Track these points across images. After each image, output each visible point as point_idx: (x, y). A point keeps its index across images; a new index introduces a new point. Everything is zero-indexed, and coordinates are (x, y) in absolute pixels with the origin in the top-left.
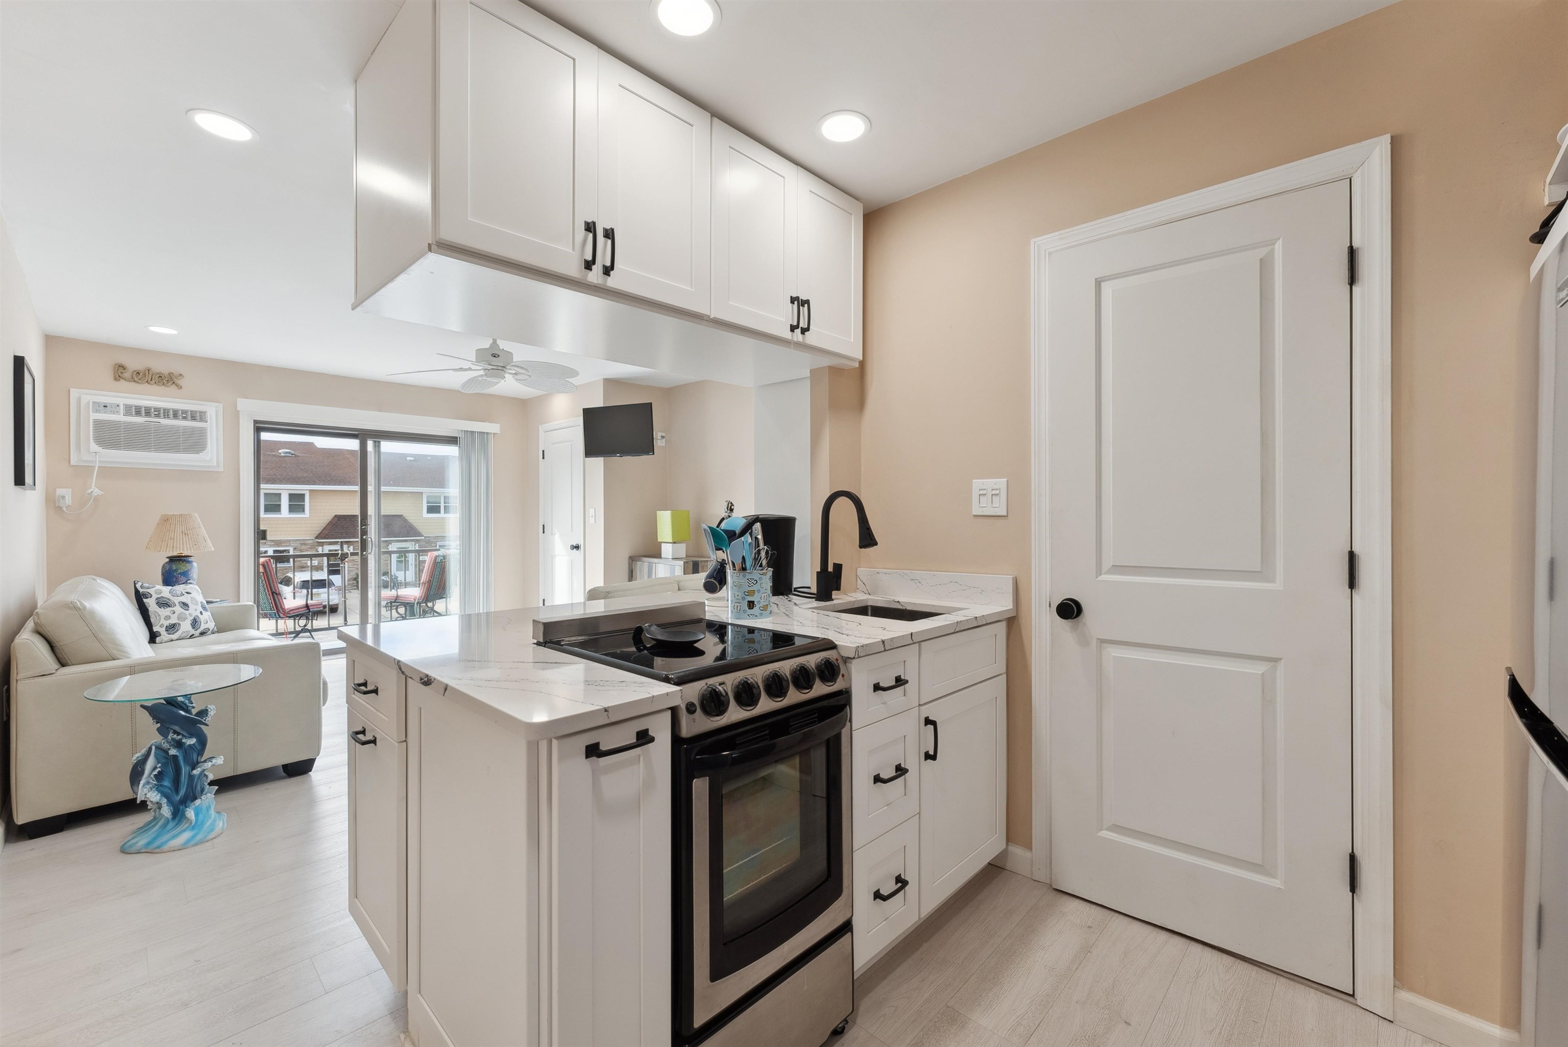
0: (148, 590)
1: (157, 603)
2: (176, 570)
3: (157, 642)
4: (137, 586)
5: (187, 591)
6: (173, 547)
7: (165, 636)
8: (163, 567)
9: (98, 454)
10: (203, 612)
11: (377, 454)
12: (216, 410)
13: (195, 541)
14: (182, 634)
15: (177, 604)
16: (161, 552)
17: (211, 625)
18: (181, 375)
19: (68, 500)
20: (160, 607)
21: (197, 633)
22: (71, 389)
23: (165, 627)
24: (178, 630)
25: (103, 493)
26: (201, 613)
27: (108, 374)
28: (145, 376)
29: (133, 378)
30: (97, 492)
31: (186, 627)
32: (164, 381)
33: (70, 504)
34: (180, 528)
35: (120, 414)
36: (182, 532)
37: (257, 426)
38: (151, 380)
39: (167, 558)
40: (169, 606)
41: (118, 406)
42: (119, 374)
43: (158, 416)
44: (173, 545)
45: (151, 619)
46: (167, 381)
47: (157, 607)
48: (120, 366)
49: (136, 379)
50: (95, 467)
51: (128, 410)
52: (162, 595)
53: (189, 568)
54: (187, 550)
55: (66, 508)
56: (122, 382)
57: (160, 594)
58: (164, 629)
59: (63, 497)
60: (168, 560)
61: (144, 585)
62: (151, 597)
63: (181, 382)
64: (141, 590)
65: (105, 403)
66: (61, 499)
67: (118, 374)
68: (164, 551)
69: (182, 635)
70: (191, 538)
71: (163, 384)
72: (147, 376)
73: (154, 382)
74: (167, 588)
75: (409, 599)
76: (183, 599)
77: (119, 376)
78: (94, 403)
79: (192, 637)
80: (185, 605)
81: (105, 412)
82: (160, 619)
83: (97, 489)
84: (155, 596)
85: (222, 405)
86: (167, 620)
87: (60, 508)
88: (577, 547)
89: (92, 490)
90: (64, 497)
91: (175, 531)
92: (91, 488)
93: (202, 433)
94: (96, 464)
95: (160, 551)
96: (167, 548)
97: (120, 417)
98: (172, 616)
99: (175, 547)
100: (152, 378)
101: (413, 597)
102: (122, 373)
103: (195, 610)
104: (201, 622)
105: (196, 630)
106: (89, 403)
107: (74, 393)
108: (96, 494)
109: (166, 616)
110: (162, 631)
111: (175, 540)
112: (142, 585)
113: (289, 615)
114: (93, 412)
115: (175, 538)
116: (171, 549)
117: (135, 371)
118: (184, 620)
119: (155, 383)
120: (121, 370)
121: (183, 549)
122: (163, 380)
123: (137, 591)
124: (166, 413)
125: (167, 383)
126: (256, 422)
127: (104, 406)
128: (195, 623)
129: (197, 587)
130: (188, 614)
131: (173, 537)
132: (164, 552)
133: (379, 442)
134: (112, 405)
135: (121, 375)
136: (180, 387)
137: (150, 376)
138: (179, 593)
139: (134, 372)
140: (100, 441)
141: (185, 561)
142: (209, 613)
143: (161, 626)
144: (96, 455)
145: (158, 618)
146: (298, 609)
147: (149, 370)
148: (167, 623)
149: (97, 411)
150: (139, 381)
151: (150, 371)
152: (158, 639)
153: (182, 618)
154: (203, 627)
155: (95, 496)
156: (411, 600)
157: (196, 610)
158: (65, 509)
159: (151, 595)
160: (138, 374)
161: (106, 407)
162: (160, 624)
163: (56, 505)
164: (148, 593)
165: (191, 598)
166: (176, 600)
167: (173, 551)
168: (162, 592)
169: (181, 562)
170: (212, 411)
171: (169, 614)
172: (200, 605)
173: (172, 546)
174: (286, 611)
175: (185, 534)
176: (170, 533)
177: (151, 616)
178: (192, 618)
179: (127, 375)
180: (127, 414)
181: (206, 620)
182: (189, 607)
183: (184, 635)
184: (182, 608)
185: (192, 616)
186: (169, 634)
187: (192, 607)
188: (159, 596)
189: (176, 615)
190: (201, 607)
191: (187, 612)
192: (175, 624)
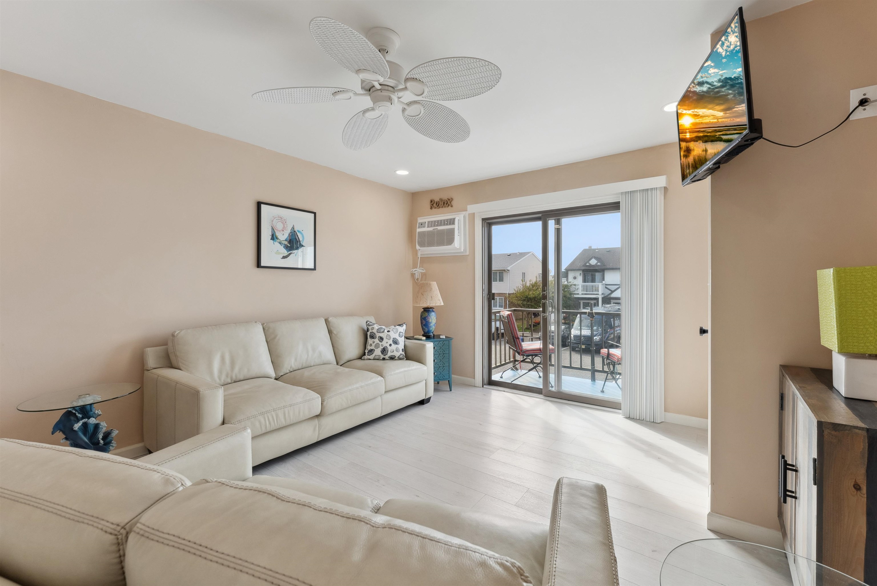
1: (370, 336)
4: (367, 324)
5: (389, 330)
7: (366, 356)
9: (420, 250)
12: (459, 217)
15: (377, 337)
18: (452, 198)
21: (387, 357)
23: (368, 350)
24: (372, 354)
26: (390, 345)
27: (429, 206)
31: (378, 352)
35: (426, 227)
38: (441, 205)
40: (373, 338)
41: (426, 223)
43: (438, 225)
49: (437, 206)
51: (432, 224)
56: (433, 209)
57: (372, 330)
58: (368, 352)
63: (452, 203)
65: (422, 223)
71: (445, 206)
74: (378, 327)
76: (381, 335)
77: (432, 206)
79: (382, 359)
80: (381, 339)
81: (421, 228)
84: (370, 331)
85: (464, 212)
86: (371, 346)
93: (453, 231)
97: (425, 229)
103: (385, 343)
104: (389, 351)
109: (370, 344)
110: (366, 352)
112: (369, 323)
118: (377, 348)
120: (433, 203)
122: (445, 203)
124: (441, 223)
126: (483, 220)
128: (384, 351)
130: (381, 345)
133: (560, 219)
136: (452, 206)
137: (441, 203)
138: (382, 331)
140: (419, 244)
151: (441, 200)
153: (377, 346)
154: (389, 354)
157: (387, 343)
160: (437, 203)
166: (378, 335)
168: (374, 329)
171: (372, 343)
173: (424, 301)
177: (367, 343)
178: (383, 347)
179: (435, 205)
180: (428, 227)
181: (393, 350)
182: (383, 340)
183: (377, 357)
184: (379, 340)
185: (383, 346)
186: (368, 355)
187: (385, 340)
188: (372, 331)
189: (374, 344)
190: (392, 341)
191: (380, 343)
192: (373, 349)
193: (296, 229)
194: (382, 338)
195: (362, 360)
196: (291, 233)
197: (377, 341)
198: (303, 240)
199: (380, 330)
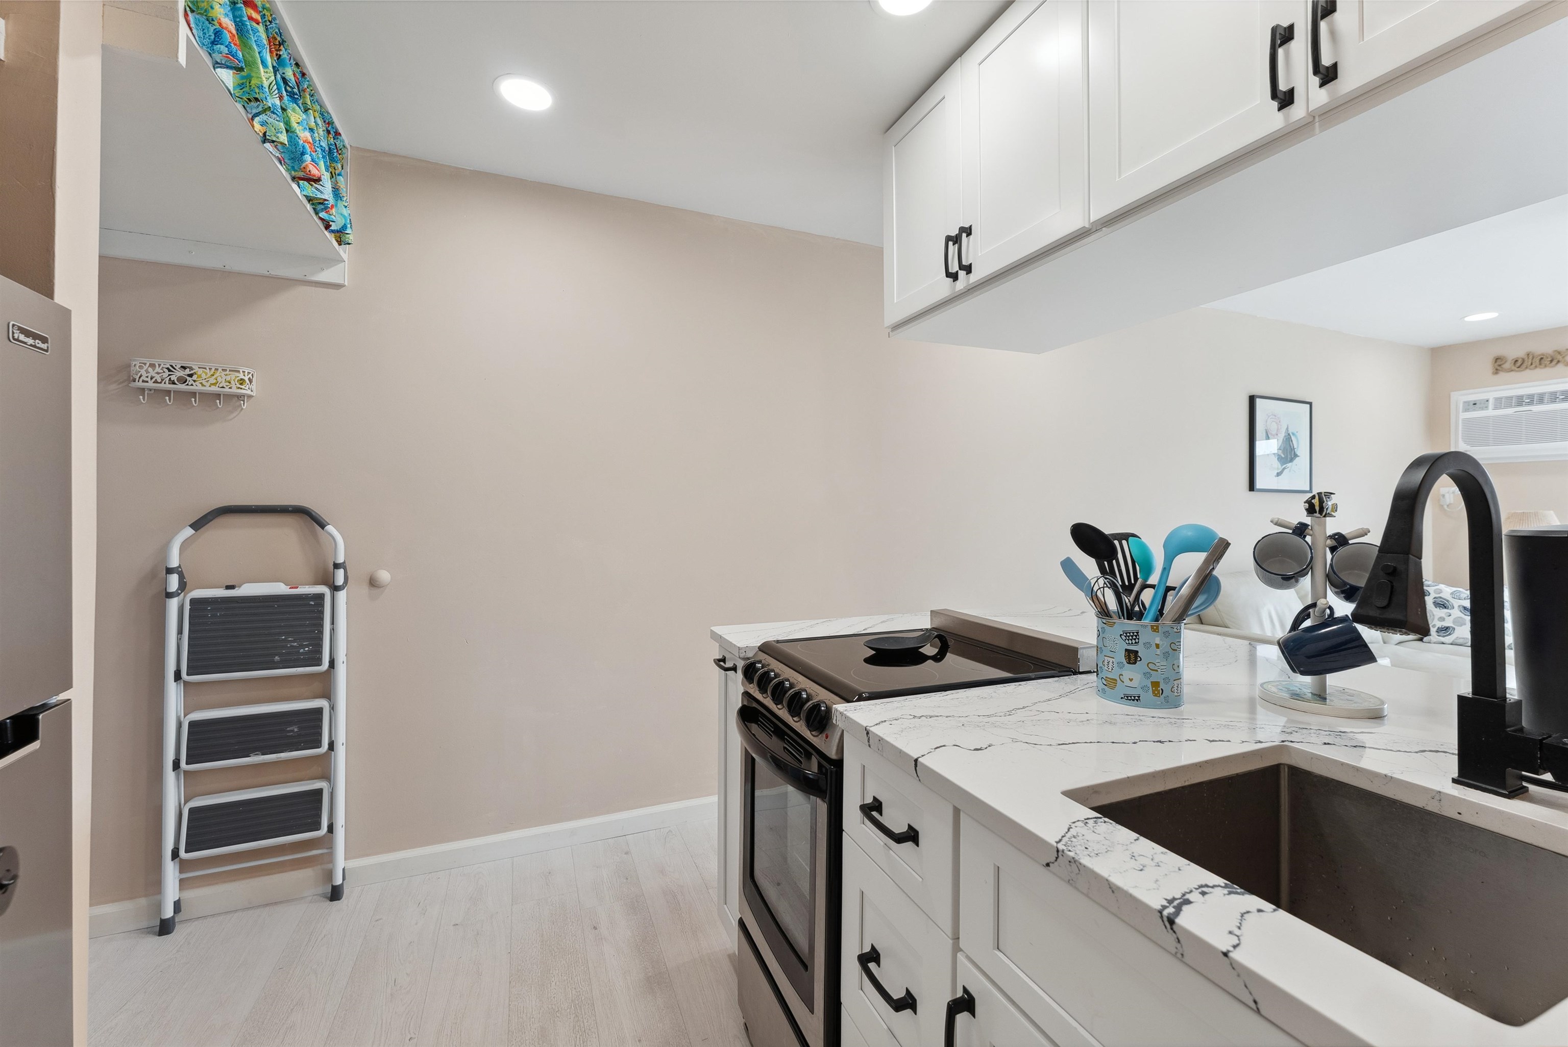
14: (1455, 639)
15: (1455, 607)
19: (1449, 499)
20: (1436, 607)
22: (1453, 393)
24: (1450, 634)
27: (1488, 370)
35: (1490, 409)
41: (1487, 401)
51: (1498, 403)
57: (1439, 594)
62: (1429, 595)
65: (1475, 401)
76: (1463, 603)
78: (1466, 401)
81: (1474, 410)
84: (1433, 595)
86: (1441, 621)
90: (1445, 495)
97: (1490, 412)
98: (1447, 618)
106: (1462, 404)
107: (1455, 397)
109: (1440, 618)
114: (1462, 412)
118: (1461, 626)
124: (1541, 399)
134: (1482, 400)
140: (1468, 440)
148: (1439, 624)
149: (1466, 410)
159: (1430, 594)
161: (1475, 405)
163: (1440, 503)
166: (1456, 603)
168: (1442, 592)
171: (1443, 615)
180: (1496, 408)
183: (1460, 641)
188: (1437, 596)
192: (1449, 627)
193: (1290, 432)
195: (1423, 642)
196: (1285, 436)
198: (1298, 447)
199: (1457, 594)
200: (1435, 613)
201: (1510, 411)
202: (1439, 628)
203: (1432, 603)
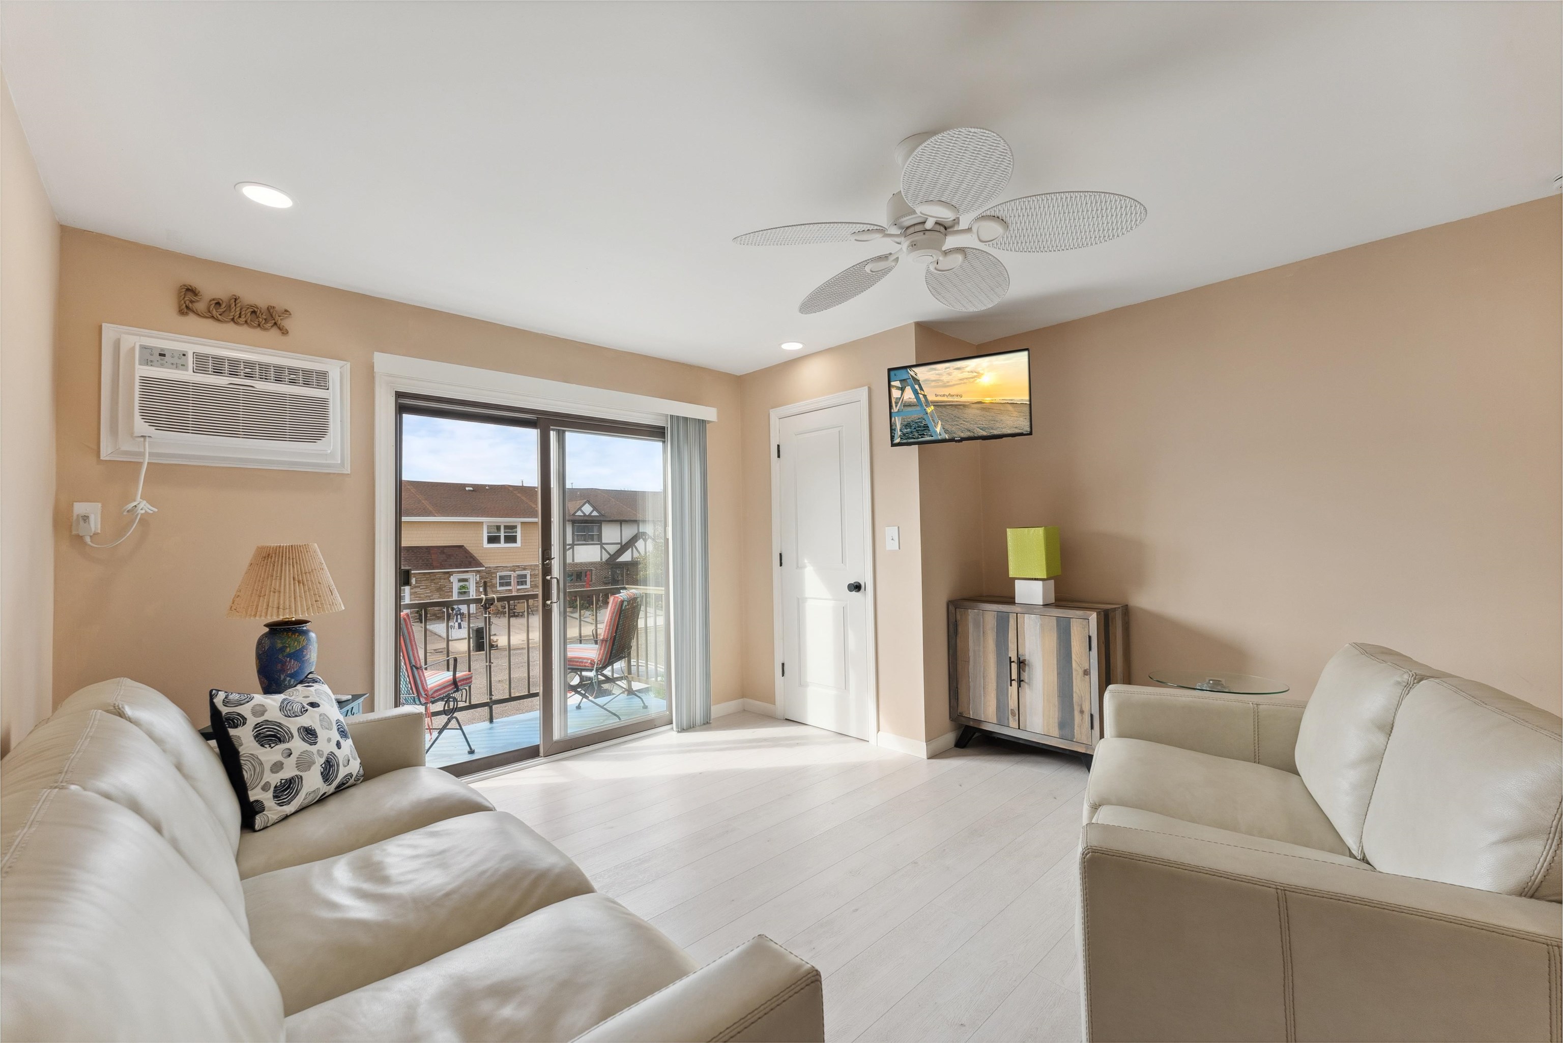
0: (239, 709)
1: (255, 737)
2: (283, 649)
3: (257, 827)
4: (215, 701)
5: (311, 700)
6: (278, 608)
7: (272, 810)
8: (260, 643)
9: (147, 439)
10: (342, 741)
11: (561, 450)
12: (340, 372)
13: (315, 594)
14: (304, 798)
15: (295, 733)
16: (257, 618)
17: (355, 767)
18: (286, 311)
19: (95, 525)
20: (262, 746)
21: (332, 788)
22: (104, 325)
23: (272, 789)
24: (297, 793)
25: (156, 510)
26: (338, 745)
27: (168, 304)
28: (230, 310)
29: (209, 312)
30: (144, 507)
31: (313, 782)
32: (261, 320)
33: (100, 532)
34: (289, 571)
35: (187, 370)
36: (294, 579)
37: (399, 403)
38: (240, 317)
39: (266, 625)
40: (280, 741)
41: (184, 355)
42: (187, 302)
43: (249, 376)
44: (279, 603)
45: (244, 773)
46: (265, 319)
47: (257, 744)
48: (188, 290)
49: (214, 312)
50: (141, 464)
51: (202, 363)
52: (267, 717)
53: (304, 644)
54: (303, 613)
55: (91, 536)
56: (192, 319)
57: (263, 714)
58: (270, 794)
59: (86, 518)
60: (267, 630)
61: (231, 697)
62: (244, 724)
63: (286, 323)
64: (224, 710)
65: (162, 350)
66: (82, 522)
67: (185, 303)
68: (263, 614)
69: (307, 801)
70: (309, 589)
71: (259, 325)
72: (233, 310)
73: (244, 320)
74: (274, 700)
75: (584, 664)
76: (305, 721)
77: (187, 307)
78: (143, 348)
79: (323, 799)
80: (309, 734)
81: (162, 366)
82: (263, 772)
83: (145, 502)
84: (252, 721)
85: (349, 363)
86: (277, 772)
87: (80, 538)
88: (857, 587)
89: (135, 504)
90: (88, 517)
91: (281, 577)
92: (135, 501)
93: (322, 405)
94: (144, 459)
95: (255, 616)
96: (267, 609)
97: (188, 375)
98: (286, 761)
99: (281, 607)
100: (240, 314)
101: (589, 661)
102: (192, 302)
104: (338, 765)
105: (330, 784)
106: (133, 349)
107: (110, 332)
108: (143, 512)
109: (275, 764)
110: (267, 798)
111: (282, 594)
112: (226, 698)
113: (433, 700)
114: (140, 364)
115: (282, 590)
116: (275, 610)
117: (214, 300)
118: (308, 768)
119: (246, 322)
120: (190, 296)
121: (295, 611)
122: (258, 317)
123: (215, 712)
124: (263, 371)
125: (264, 323)
126: (399, 395)
127: (161, 355)
128: (329, 767)
129: (325, 688)
130: (315, 752)
131: (277, 588)
132: (263, 618)
133: (564, 432)
134: (173, 351)
135: (190, 305)
136: (284, 332)
137: (238, 309)
138: (296, 708)
139: (211, 301)
140: (149, 416)
141: (295, 632)
142: (350, 742)
143: (265, 788)
144: (145, 441)
145: (258, 770)
146: (444, 688)
147: (236, 299)
148: (275, 779)
149: (147, 362)
150: (219, 316)
151: (237, 302)
152: (259, 821)
153: (304, 763)
154: (342, 773)
155: (142, 514)
156: (587, 665)
157: (329, 740)
158: (88, 539)
159: (245, 719)
160: (218, 306)
161: (164, 355)
162: (262, 783)
163: (74, 533)
164: (239, 714)
165: (320, 715)
166: (293, 725)
167: (278, 615)
168: (266, 711)
169: (290, 634)
170: (336, 370)
171: (279, 758)
172: (335, 728)
173: (276, 606)
174: (430, 693)
175: (299, 582)
176: (273, 582)
177: (245, 767)
178: (323, 760)
179: (201, 306)
180: (198, 370)
181: (346, 758)
182: (317, 737)
183: (311, 799)
184: (304, 740)
185: (323, 754)
186: (280, 805)
187: (322, 734)
188: (261, 719)
189: (294, 758)
190: (337, 731)
191: (314, 749)
192: (292, 778)
194: (311, 730)
195: (255, 831)
197: (297, 745)
199: (289, 707)
200: (262, 758)
201: (222, 381)
202: (276, 787)
203: (253, 738)
